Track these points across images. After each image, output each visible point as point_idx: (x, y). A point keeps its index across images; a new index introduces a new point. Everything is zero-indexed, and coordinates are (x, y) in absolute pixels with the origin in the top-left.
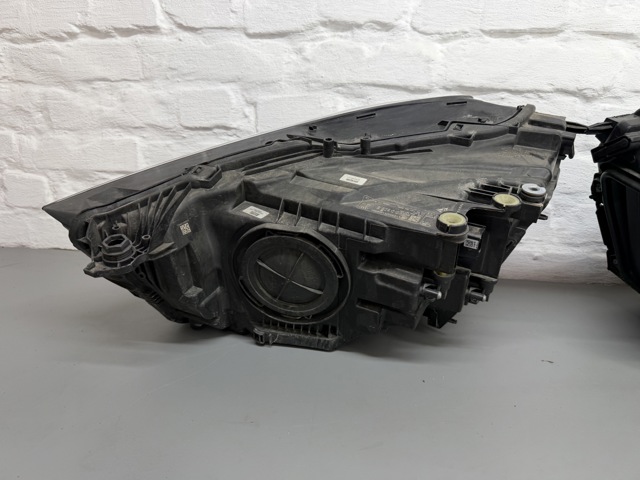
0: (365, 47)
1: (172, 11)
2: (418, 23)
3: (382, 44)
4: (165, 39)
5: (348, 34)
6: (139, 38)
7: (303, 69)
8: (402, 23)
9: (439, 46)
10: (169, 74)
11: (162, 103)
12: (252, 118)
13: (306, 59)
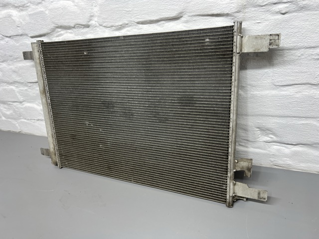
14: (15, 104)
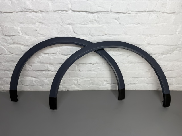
0: (51, 57)
1: (9, 51)
2: (61, 53)
3: (55, 56)
4: (9, 55)
5: (47, 54)
6: (3, 55)
7: (39, 60)
8: (57, 53)
9: (65, 56)
10: (12, 61)
11: (12, 66)
12: (31, 68)
13: (39, 59)
14: (5, 79)
